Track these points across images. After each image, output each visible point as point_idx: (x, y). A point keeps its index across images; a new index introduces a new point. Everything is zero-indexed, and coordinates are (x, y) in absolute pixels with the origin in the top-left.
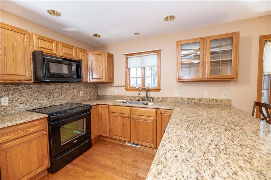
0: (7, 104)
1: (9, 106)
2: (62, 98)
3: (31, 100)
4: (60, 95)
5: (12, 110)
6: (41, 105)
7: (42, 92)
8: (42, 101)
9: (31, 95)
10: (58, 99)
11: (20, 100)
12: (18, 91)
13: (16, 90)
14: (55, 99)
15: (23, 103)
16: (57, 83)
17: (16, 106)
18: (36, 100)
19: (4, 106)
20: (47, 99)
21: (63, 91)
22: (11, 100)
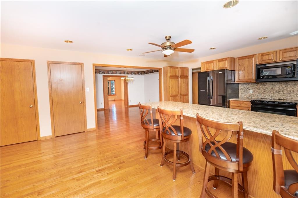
0: (252, 93)
1: (253, 94)
2: (293, 95)
3: (265, 92)
4: (291, 92)
5: (254, 97)
6: (271, 97)
7: (273, 88)
8: (272, 95)
9: (265, 90)
10: (288, 95)
11: (258, 92)
12: (258, 87)
13: (257, 86)
14: (285, 95)
15: (260, 94)
16: (289, 82)
17: (256, 95)
18: (268, 93)
19: (250, 94)
20: (277, 93)
21: (295, 88)
22: (254, 91)
